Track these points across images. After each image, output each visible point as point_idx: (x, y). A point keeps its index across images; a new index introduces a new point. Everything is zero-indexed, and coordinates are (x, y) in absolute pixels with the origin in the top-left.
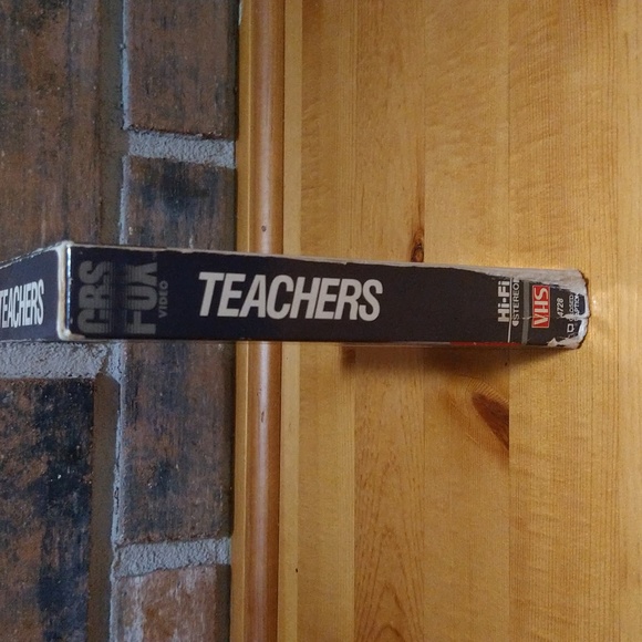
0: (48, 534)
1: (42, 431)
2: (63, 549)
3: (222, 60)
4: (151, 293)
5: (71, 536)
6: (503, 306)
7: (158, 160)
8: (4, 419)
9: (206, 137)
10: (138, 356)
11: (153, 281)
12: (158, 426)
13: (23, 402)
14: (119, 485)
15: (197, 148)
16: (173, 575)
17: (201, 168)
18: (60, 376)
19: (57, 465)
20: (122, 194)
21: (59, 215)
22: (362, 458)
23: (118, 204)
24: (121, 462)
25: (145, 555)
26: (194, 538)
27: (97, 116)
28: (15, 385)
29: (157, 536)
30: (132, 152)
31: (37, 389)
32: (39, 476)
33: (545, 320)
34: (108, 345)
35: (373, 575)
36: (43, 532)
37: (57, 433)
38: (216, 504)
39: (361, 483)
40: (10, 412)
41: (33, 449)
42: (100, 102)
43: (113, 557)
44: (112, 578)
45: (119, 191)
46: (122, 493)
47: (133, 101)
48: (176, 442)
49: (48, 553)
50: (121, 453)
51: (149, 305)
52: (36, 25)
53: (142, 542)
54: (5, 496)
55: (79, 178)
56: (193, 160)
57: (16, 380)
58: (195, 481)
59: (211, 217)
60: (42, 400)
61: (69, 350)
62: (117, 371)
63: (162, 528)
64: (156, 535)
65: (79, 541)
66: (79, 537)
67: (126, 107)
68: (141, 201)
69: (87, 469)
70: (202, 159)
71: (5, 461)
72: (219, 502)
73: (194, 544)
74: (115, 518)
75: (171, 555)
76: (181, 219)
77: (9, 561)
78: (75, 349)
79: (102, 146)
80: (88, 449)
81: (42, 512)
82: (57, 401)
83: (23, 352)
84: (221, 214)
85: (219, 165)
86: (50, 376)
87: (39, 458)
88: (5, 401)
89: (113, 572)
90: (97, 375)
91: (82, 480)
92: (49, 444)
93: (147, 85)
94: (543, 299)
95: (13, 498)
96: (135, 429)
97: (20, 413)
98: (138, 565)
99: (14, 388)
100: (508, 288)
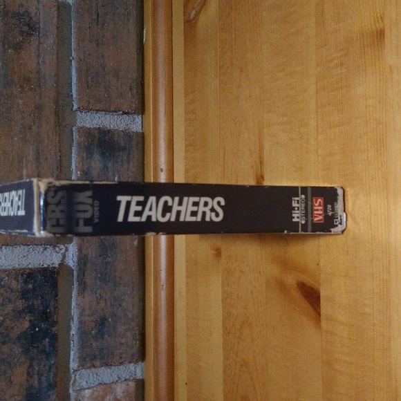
0: (31, 366)
1: (26, 301)
2: (40, 374)
3: (134, 65)
4: (89, 208)
5: (45, 365)
6: (296, 212)
7: (95, 129)
8: (2, 294)
9: (124, 113)
10: (84, 251)
11: (90, 201)
12: (98, 295)
13: (14, 284)
14: (74, 333)
15: (119, 120)
16: (108, 387)
17: (122, 133)
18: (36, 266)
19: (36, 322)
20: (73, 151)
21: (34, 166)
22: (227, 316)
23: (71, 157)
24: (76, 318)
25: (91, 376)
26: (121, 364)
27: (57, 103)
28: (8, 273)
29: (99, 364)
30: (79, 124)
31: (22, 275)
32: (24, 329)
33: (321, 218)
34: (66, 245)
35: (235, 389)
36: (28, 364)
37: (35, 301)
38: (134, 342)
39: (227, 332)
40: (6, 290)
41: (20, 313)
42: (58, 93)
43: (71, 378)
44: (71, 391)
45: (71, 149)
46: (76, 338)
47: (79, 93)
48: (109, 305)
49: (31, 377)
50: (75, 312)
51: (88, 215)
52: (18, 47)
53: (90, 368)
54: (4, 343)
55: (46, 142)
56: (117, 128)
57: (9, 270)
58: (121, 328)
59: (128, 163)
60: (26, 282)
61: (41, 249)
62: (72, 261)
63: (101, 359)
64: (97, 363)
65: (50, 369)
66: (50, 366)
67: (74, 96)
68: (85, 155)
69: (54, 323)
70: (122, 127)
71: (3, 321)
72: (136, 341)
73: (121, 367)
74: (72, 353)
75: (107, 374)
76: (110, 165)
77: (7, 384)
78: (45, 249)
79: (60, 120)
80: (55, 310)
81: (26, 352)
82: (35, 282)
83: (13, 252)
84: (134, 161)
85: (133, 130)
86: (30, 266)
87: (24, 318)
88: (2, 283)
89: (71, 386)
90: (60, 264)
91: (51, 331)
92: (31, 309)
93: (88, 82)
94: (320, 205)
95: (9, 345)
96: (83, 298)
97: (12, 290)
98: (87, 382)
99: (8, 275)
100: (298, 201)
